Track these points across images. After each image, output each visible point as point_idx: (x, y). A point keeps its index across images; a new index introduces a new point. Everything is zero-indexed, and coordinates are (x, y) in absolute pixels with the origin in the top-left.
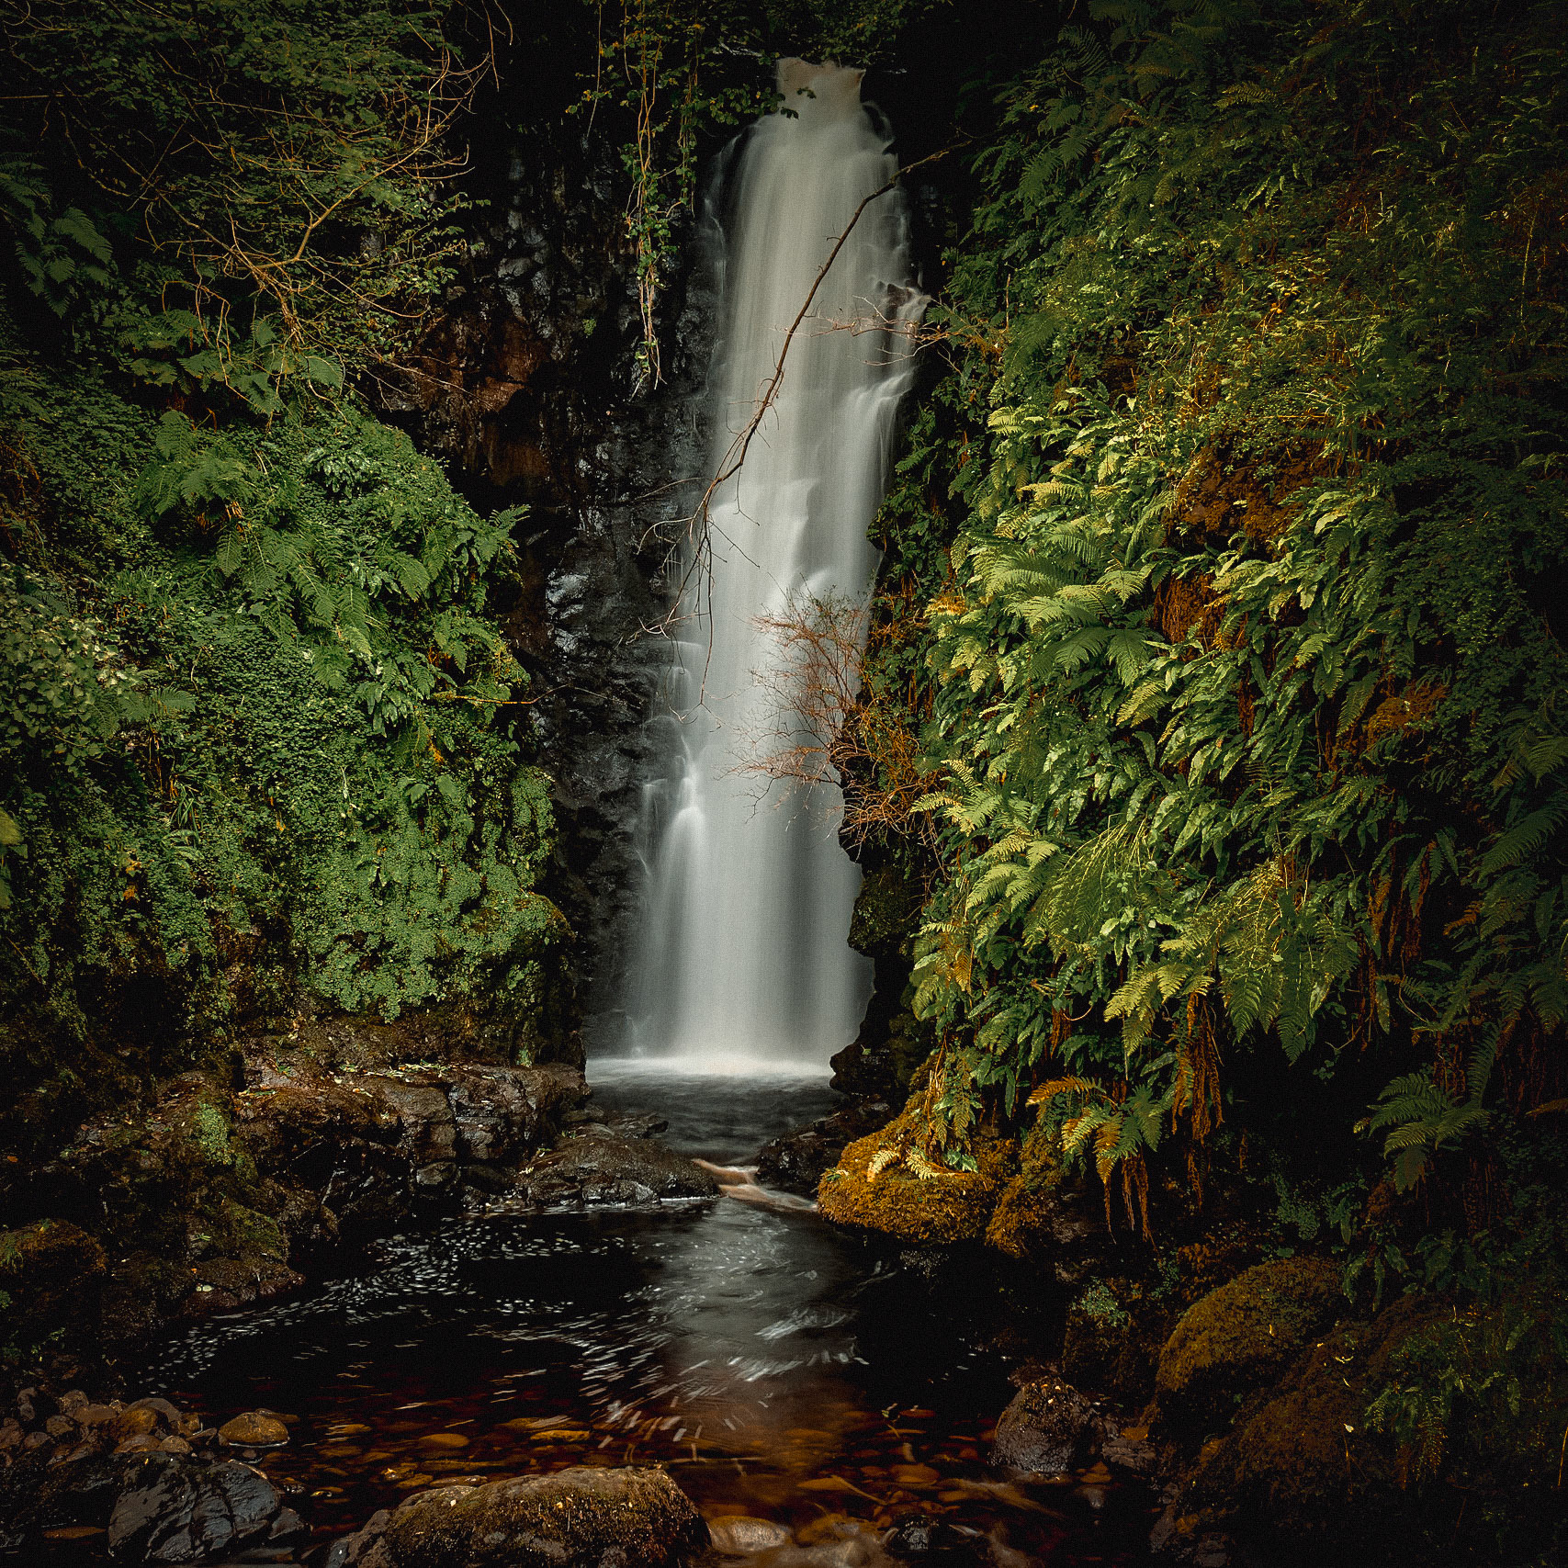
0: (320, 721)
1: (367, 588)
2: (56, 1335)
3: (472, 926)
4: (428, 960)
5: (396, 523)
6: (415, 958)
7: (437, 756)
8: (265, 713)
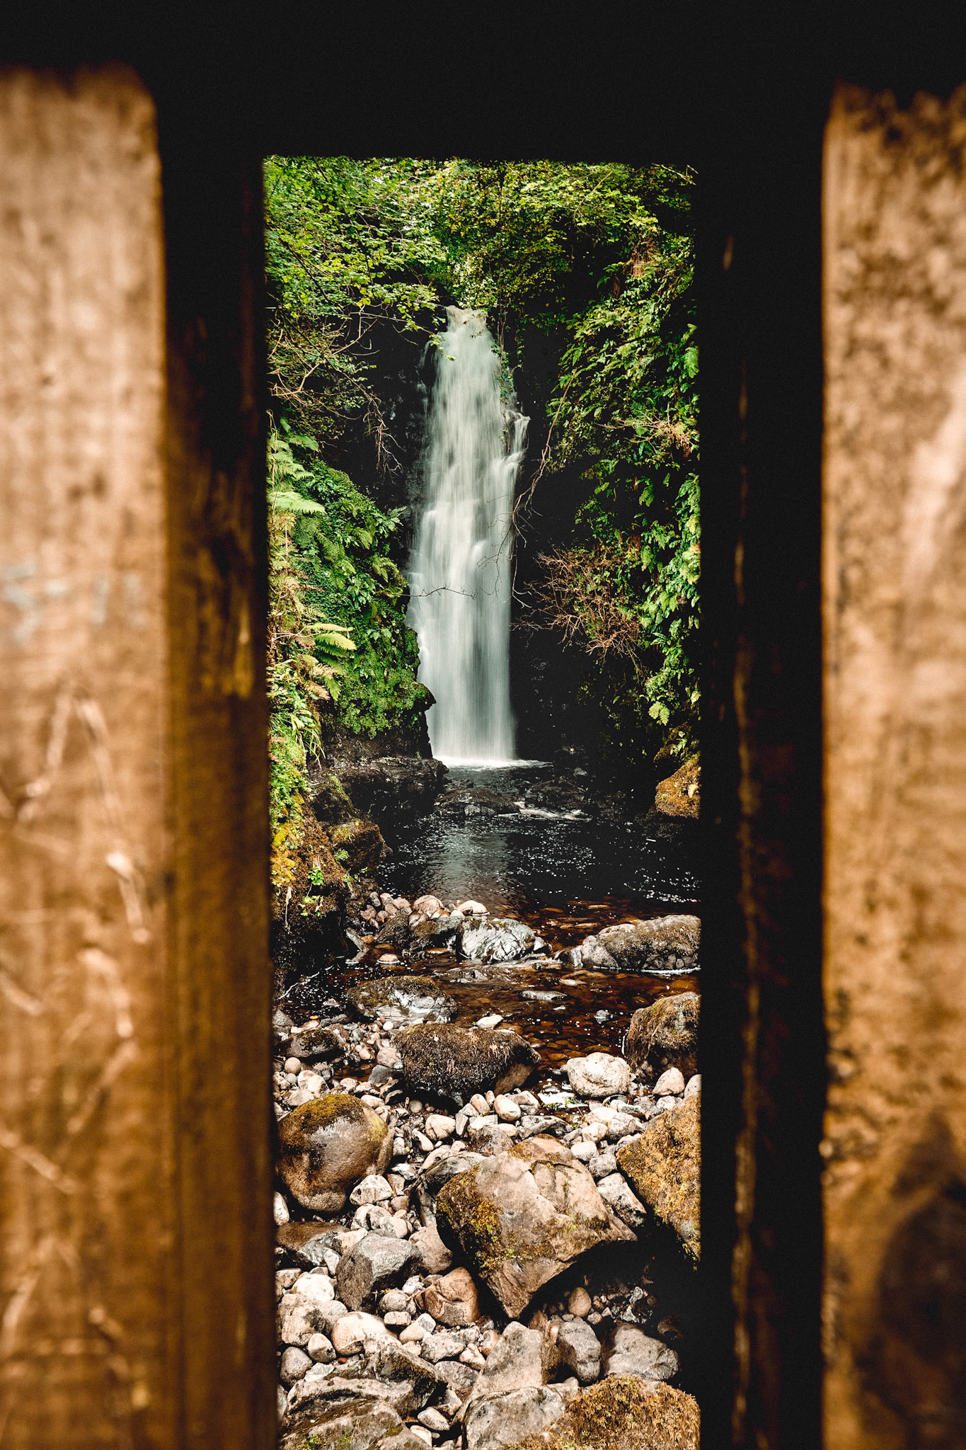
0: (336, 603)
1: (344, 544)
2: (363, 871)
3: (398, 696)
4: (385, 711)
5: (355, 514)
6: (379, 710)
7: (380, 620)
8: (314, 600)
